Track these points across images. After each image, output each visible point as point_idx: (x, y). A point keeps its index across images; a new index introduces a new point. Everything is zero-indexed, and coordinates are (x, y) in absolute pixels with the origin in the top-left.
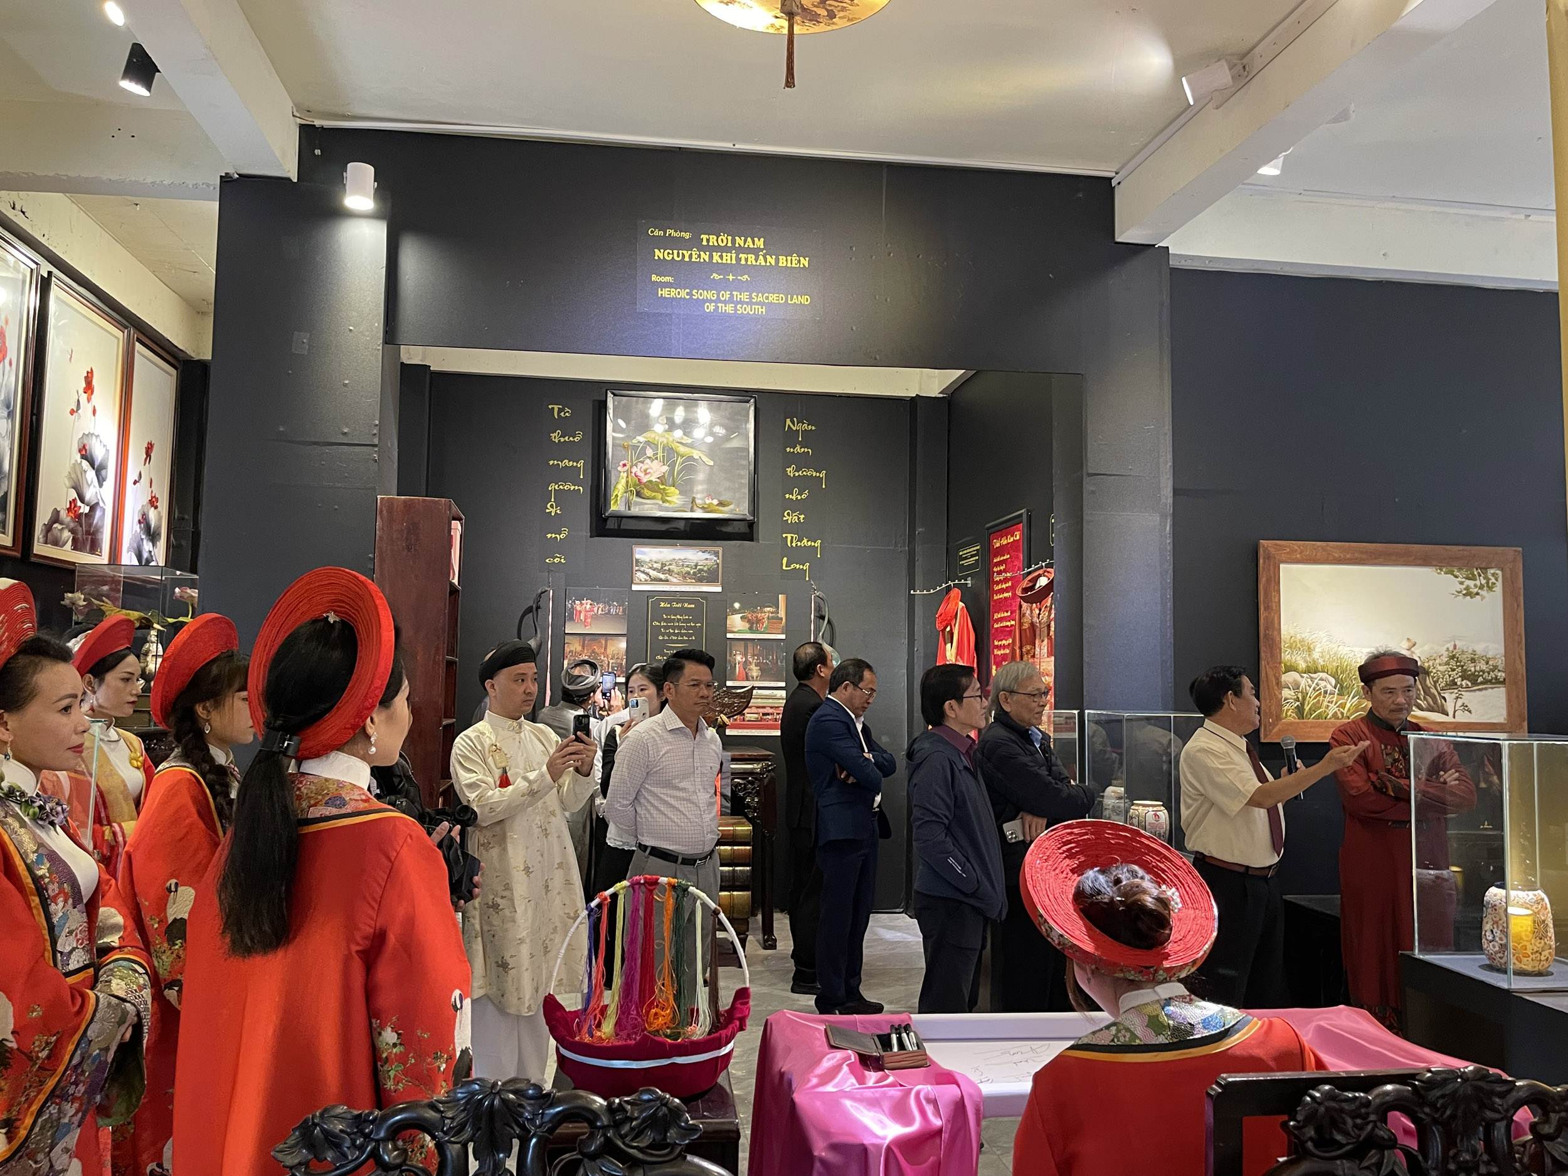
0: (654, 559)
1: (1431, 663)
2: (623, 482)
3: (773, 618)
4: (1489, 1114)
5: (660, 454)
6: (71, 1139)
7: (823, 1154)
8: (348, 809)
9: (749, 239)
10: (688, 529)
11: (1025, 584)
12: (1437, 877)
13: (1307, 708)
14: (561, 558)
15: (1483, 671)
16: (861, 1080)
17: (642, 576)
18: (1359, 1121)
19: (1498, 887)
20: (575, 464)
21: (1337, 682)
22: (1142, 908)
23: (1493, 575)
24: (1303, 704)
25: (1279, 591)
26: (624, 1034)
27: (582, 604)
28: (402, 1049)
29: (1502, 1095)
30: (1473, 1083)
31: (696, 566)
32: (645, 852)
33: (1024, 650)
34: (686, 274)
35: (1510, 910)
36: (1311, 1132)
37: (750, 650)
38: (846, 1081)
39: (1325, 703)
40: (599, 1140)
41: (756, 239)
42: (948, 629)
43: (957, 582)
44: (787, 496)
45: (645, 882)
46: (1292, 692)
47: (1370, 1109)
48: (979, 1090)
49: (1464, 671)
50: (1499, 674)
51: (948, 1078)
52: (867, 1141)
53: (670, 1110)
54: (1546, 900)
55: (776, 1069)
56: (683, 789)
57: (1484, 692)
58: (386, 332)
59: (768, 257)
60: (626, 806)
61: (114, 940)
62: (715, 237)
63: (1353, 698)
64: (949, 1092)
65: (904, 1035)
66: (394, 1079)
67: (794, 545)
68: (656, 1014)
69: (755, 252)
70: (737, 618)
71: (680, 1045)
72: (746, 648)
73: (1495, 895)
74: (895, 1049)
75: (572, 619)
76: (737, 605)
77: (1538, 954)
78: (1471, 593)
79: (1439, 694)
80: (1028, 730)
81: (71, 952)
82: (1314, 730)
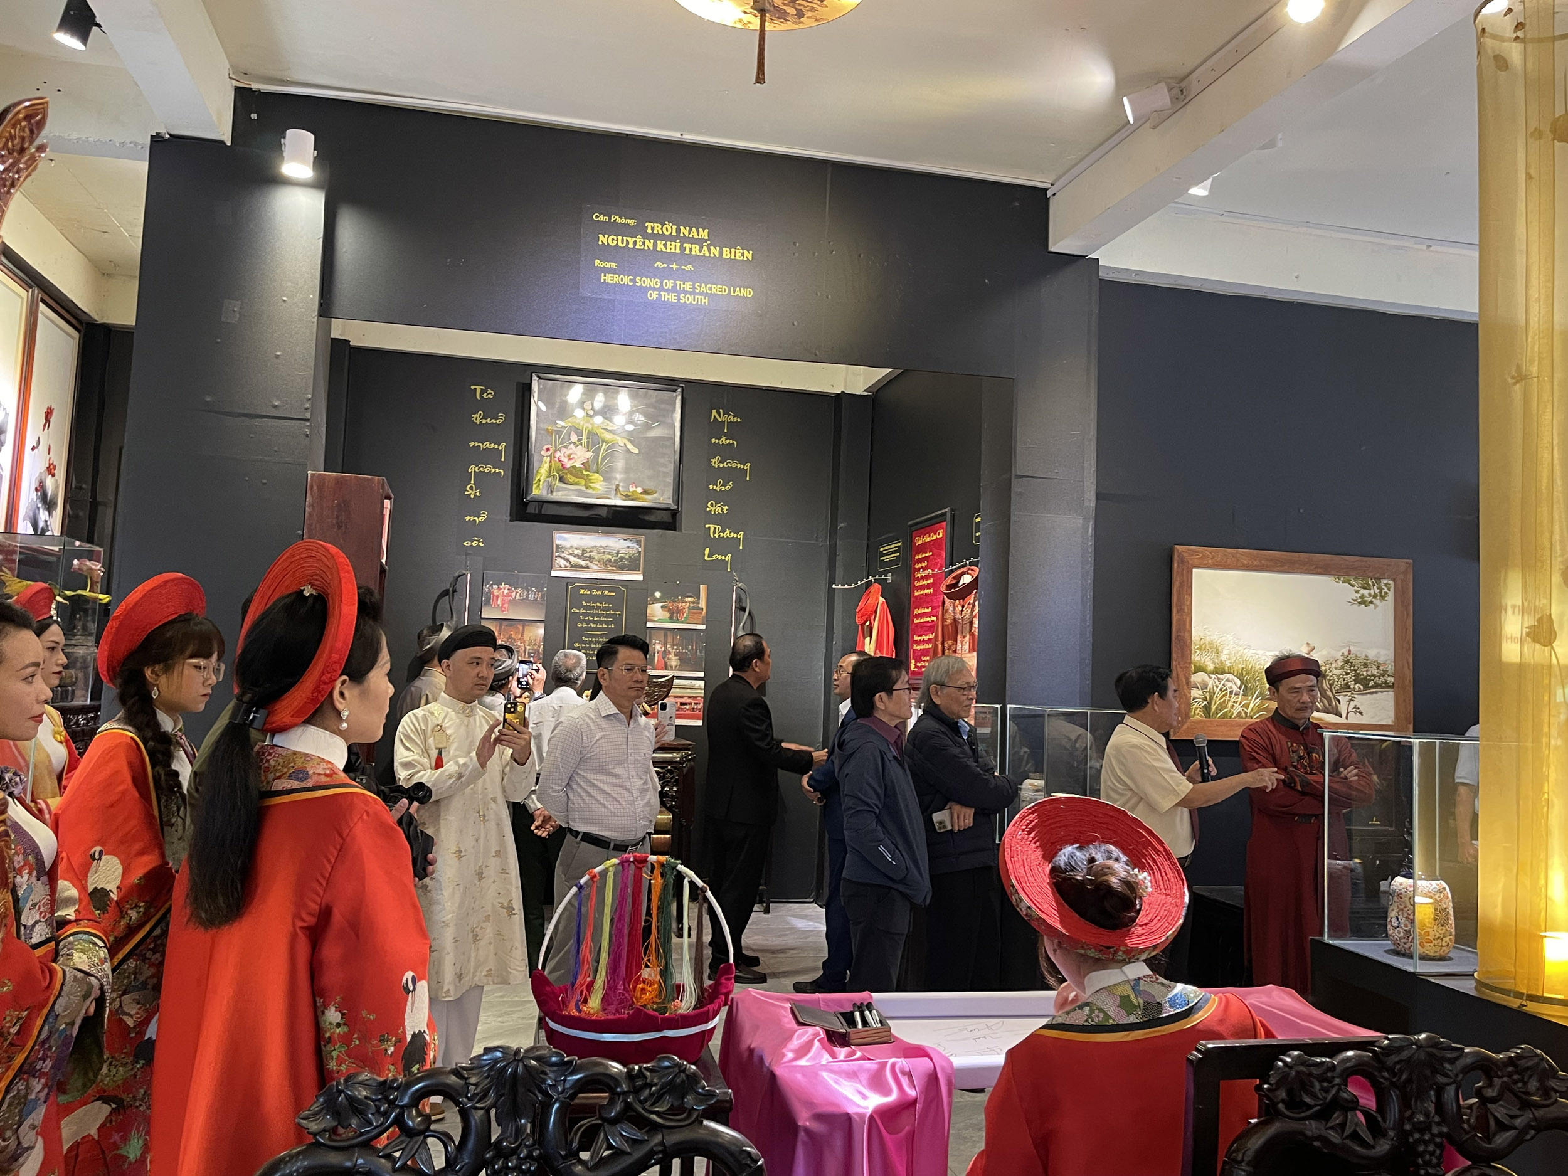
0: (575, 546)
1: (1328, 666)
2: (546, 466)
3: (693, 608)
4: (1441, 1079)
5: (585, 440)
6: (37, 1116)
7: (808, 1123)
8: (309, 783)
9: (694, 229)
10: (610, 517)
11: (949, 580)
12: (1345, 867)
13: (1214, 708)
14: (479, 541)
15: (1374, 676)
16: (833, 1055)
17: (563, 563)
18: (1325, 1084)
19: (1404, 876)
20: (496, 446)
21: (1242, 683)
22: (1109, 888)
23: (1386, 585)
24: (1210, 704)
25: (1191, 595)
26: (612, 1008)
27: (499, 589)
28: (346, 1029)
29: (1452, 1061)
30: (1427, 1049)
31: (618, 553)
32: (576, 837)
33: (946, 645)
34: (629, 260)
35: (1418, 899)
36: (1282, 1094)
37: (670, 640)
38: (820, 1056)
39: (1230, 703)
40: (618, 1107)
41: (701, 230)
42: (868, 623)
43: (877, 577)
44: (711, 487)
45: (635, 860)
46: (1200, 692)
47: (1335, 1074)
48: (951, 1063)
49: (1357, 675)
50: (1389, 679)
51: (919, 1052)
52: (851, 1110)
53: (687, 1076)
54: (1448, 889)
55: (744, 1046)
56: (616, 776)
57: (1374, 695)
58: (321, 305)
59: (712, 248)
60: (559, 791)
61: (69, 913)
62: (660, 226)
63: (1257, 698)
64: (923, 1064)
65: (867, 1013)
66: (337, 1061)
67: (717, 536)
68: (643, 989)
69: (700, 242)
70: (657, 606)
71: (668, 1019)
72: (666, 637)
73: (1401, 884)
74: (860, 1026)
75: (488, 603)
76: (658, 595)
77: (1439, 940)
78: (1366, 601)
79: (1334, 696)
80: (957, 722)
81: (34, 925)
82: (1218, 728)
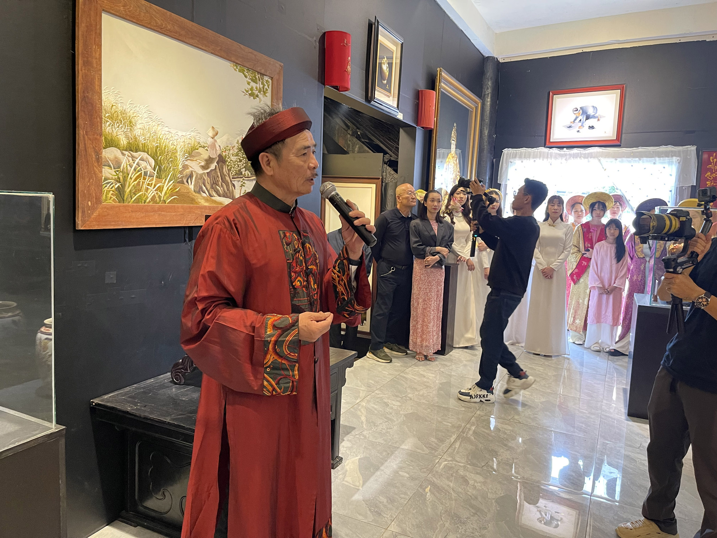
1: (226, 152)
13: (127, 190)
21: (156, 164)
23: (267, 82)
24: (123, 186)
39: (145, 186)
46: (113, 171)
63: (169, 182)
78: (254, 94)
79: (231, 181)
82: (134, 214)
